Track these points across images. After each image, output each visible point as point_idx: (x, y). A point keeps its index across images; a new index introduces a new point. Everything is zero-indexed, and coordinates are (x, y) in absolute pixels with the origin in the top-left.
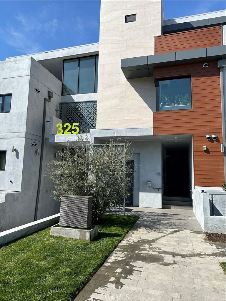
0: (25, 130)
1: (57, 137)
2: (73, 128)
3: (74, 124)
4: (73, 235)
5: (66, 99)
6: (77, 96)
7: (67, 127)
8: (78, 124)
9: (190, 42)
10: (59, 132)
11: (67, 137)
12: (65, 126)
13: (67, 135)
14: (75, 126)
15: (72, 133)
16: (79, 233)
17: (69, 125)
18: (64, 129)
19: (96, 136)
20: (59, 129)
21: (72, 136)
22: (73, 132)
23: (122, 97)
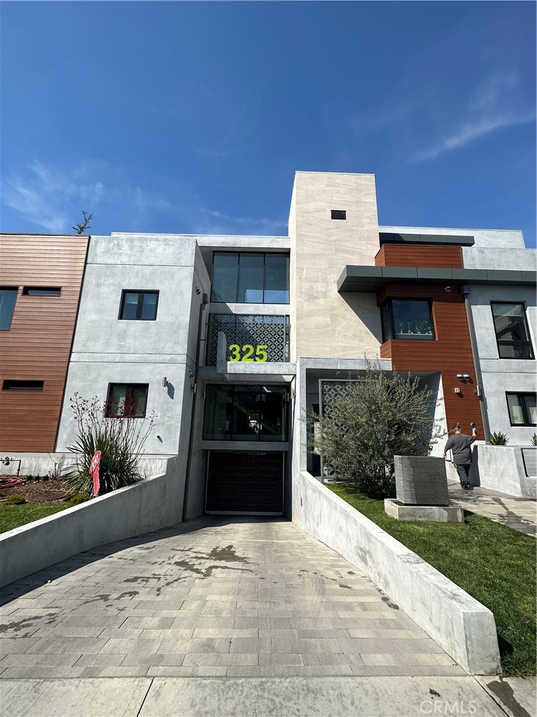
0: (186, 352)
1: (230, 365)
2: (258, 353)
3: (259, 347)
4: (437, 516)
5: (217, 308)
6: (235, 306)
7: (248, 350)
8: (265, 347)
9: (427, 258)
10: (234, 357)
11: (247, 366)
12: (244, 349)
13: (248, 362)
14: (261, 350)
15: (255, 360)
16: (445, 512)
17: (237, 347)
18: (242, 354)
19: (309, 367)
20: (234, 353)
21: (257, 364)
22: (257, 358)
23: (333, 314)
